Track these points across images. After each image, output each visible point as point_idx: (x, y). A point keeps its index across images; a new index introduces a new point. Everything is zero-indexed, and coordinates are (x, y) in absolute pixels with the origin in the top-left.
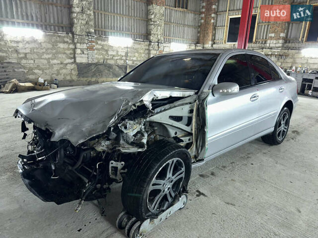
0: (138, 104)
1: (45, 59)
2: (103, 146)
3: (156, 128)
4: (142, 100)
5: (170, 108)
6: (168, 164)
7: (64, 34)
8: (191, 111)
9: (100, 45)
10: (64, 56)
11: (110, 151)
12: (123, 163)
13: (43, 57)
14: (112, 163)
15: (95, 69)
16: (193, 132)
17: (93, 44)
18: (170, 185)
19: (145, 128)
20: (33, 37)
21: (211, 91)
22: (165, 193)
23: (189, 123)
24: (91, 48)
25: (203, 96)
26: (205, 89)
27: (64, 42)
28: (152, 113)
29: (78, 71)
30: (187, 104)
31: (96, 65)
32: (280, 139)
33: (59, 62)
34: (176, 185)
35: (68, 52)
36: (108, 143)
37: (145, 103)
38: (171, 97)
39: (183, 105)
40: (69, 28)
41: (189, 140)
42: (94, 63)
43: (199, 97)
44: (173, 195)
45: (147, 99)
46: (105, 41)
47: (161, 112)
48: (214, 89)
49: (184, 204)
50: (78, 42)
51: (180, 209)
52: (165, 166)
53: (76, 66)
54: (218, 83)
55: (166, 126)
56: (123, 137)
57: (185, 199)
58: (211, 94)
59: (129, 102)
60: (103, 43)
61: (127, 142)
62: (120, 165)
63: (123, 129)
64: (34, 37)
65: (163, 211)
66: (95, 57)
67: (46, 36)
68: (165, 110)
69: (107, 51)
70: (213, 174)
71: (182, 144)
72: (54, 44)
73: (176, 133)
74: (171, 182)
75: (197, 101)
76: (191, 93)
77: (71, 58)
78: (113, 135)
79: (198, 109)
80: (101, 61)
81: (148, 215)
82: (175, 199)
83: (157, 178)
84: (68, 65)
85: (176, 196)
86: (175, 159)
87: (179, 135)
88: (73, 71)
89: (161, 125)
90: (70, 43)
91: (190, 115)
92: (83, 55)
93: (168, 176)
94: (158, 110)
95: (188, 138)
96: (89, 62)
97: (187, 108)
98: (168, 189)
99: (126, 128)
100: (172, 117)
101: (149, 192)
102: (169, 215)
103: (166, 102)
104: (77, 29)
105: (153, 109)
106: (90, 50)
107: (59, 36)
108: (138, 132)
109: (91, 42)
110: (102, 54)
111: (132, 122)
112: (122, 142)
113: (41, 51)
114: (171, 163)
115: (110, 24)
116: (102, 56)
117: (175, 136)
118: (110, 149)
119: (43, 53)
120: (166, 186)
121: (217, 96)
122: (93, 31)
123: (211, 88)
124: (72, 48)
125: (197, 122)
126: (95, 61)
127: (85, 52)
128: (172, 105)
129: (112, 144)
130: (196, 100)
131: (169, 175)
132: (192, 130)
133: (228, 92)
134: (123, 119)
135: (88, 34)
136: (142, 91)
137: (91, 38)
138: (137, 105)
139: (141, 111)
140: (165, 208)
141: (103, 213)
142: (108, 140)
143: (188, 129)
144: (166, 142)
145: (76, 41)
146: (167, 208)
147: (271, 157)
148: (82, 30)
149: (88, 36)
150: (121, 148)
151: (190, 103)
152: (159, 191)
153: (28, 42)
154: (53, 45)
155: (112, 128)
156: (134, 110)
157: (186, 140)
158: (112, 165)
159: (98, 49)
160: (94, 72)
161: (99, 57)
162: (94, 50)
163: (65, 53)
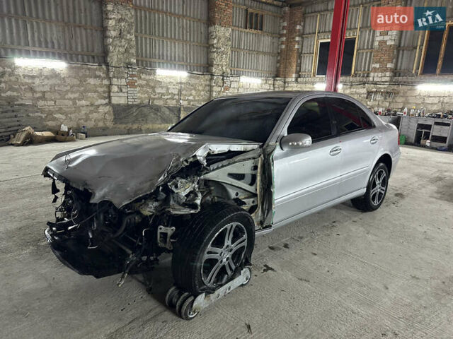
0: (191, 160)
1: (70, 99)
2: (149, 209)
3: (212, 188)
4: (195, 155)
5: (229, 164)
6: (226, 229)
7: (95, 66)
8: (255, 168)
10: (95, 95)
11: (158, 214)
12: (174, 228)
13: (66, 97)
14: (161, 229)
16: (258, 192)
17: (135, 78)
18: (229, 255)
19: (199, 188)
20: (54, 70)
21: (278, 143)
22: (223, 264)
23: (253, 182)
25: (269, 150)
26: (272, 142)
27: (96, 77)
28: (207, 169)
29: (114, 115)
30: (250, 159)
31: (138, 106)
32: (376, 203)
33: (88, 103)
34: (236, 255)
35: (101, 90)
36: (156, 204)
37: (198, 158)
38: (229, 151)
39: (244, 160)
40: (103, 58)
41: (253, 202)
42: (136, 105)
43: (264, 150)
44: (233, 267)
45: (201, 154)
46: (150, 74)
47: (218, 168)
48: (282, 142)
49: (247, 279)
50: (114, 77)
51: (242, 285)
52: (222, 231)
54: (288, 134)
55: (225, 185)
56: (173, 198)
57: (248, 273)
58: (278, 148)
59: (180, 157)
60: (148, 77)
61: (179, 204)
62: (170, 231)
63: (173, 189)
64: (56, 69)
65: (221, 286)
66: (138, 96)
67: (70, 68)
68: (223, 166)
69: (153, 88)
70: (286, 246)
71: (245, 207)
73: (237, 194)
74: (231, 251)
75: (262, 156)
76: (255, 146)
77: (105, 98)
78: (163, 195)
79: (263, 166)
80: (146, 101)
81: (202, 288)
82: (236, 273)
83: (213, 245)
84: (101, 107)
85: (236, 268)
86: (235, 224)
87: (241, 196)
88: (106, 115)
89: (219, 184)
90: (105, 78)
91: (254, 172)
92: (121, 94)
93: (226, 245)
94: (215, 166)
95: (252, 200)
97: (250, 164)
98: (227, 260)
99: (176, 187)
100: (231, 175)
101: (204, 261)
102: (228, 291)
103: (223, 157)
104: (114, 59)
105: (208, 165)
107: (89, 69)
108: (191, 192)
109: (132, 76)
110: (147, 92)
111: (184, 180)
112: (172, 202)
113: (64, 89)
114: (229, 228)
115: (157, 52)
116: (146, 95)
117: (236, 197)
118: (159, 211)
119: (67, 91)
120: (224, 255)
121: (286, 149)
122: (135, 61)
123: (279, 139)
124: (105, 85)
125: (262, 181)
126: (138, 102)
127: (124, 90)
128: (231, 160)
129: (161, 206)
130: (260, 155)
131: (228, 242)
132: (256, 190)
133: (298, 145)
134: (173, 177)
135: (128, 65)
136: (196, 145)
138: (189, 160)
139: (194, 168)
140: (224, 281)
142: (157, 201)
143: (251, 189)
145: (111, 74)
146: (226, 283)
147: (362, 226)
148: (119, 60)
149: (128, 68)
150: (170, 210)
151: (254, 158)
152: (216, 260)
153: (47, 77)
154: (81, 81)
155: (161, 188)
156: (186, 166)
157: (249, 203)
158: (162, 231)
159: (141, 86)
160: (135, 116)
161: (143, 96)
162: (136, 87)
163: (97, 92)
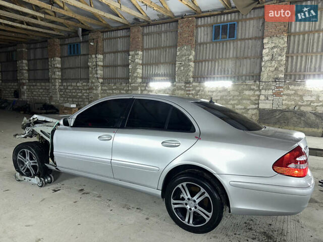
7: (251, 82)
9: (293, 90)
10: (248, 102)
15: (281, 115)
24: (278, 94)
27: (251, 89)
29: (260, 116)
33: (243, 107)
35: (253, 98)
42: (280, 110)
46: (299, 85)
50: (263, 89)
53: (258, 112)
60: (296, 88)
67: (234, 85)
77: (255, 104)
92: (267, 101)
96: (273, 108)
104: (264, 76)
106: (276, 96)
109: (279, 87)
122: (283, 76)
124: (257, 95)
127: (270, 98)
135: (276, 80)
137: (279, 84)
154: (240, 93)
163: (250, 100)
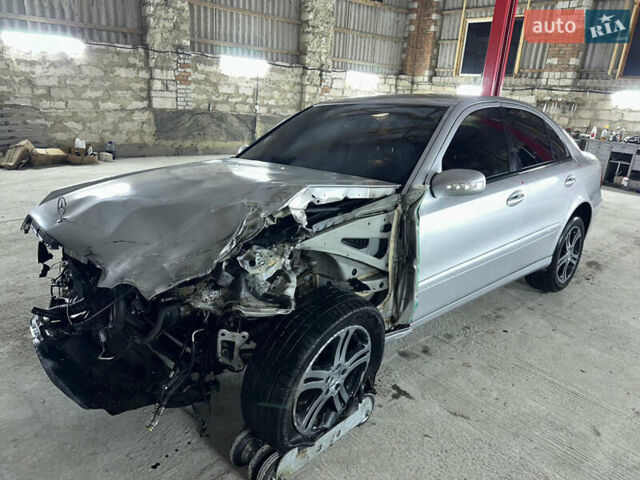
0: (280, 215)
1: (90, 99)
2: (207, 300)
3: (314, 263)
4: (287, 208)
5: (345, 222)
6: (338, 337)
7: (127, 49)
8: (387, 228)
9: (202, 72)
10: (128, 94)
11: (219, 313)
12: (246, 334)
13: (83, 96)
14: (223, 335)
15: (192, 121)
16: (390, 269)
17: (188, 70)
18: (339, 380)
19: (292, 264)
20: (64, 54)
21: (428, 186)
22: (329, 395)
23: (381, 253)
24: (183, 80)
25: (412, 197)
26: (417, 182)
27: (129, 66)
28: (307, 232)
29: (157, 125)
30: (378, 213)
31: (193, 113)
32: (562, 279)
33: (117, 106)
34: (352, 379)
35: (137, 86)
36: (215, 294)
37: (293, 212)
38: (346, 199)
39: (369, 215)
40: (139, 36)
41: (381, 285)
42: (189, 111)
43: (403, 200)
44: (346, 397)
45: (297, 205)
46: (211, 65)
47: (325, 229)
48: (434, 182)
49: (367, 415)
50: (156, 67)
51: (360, 425)
52: (331, 342)
53: (151, 116)
54: (443, 169)
55: (335, 258)
56: (247, 281)
57: (370, 405)
58: (428, 194)
59: (260, 210)
60: (208, 69)
61: (255, 294)
62: (239, 338)
63: (247, 267)
64: (67, 52)
65: (326, 430)
66: (192, 97)
67: (90, 52)
68: (334, 226)
69: (215, 85)
70: (426, 351)
71: (363, 295)
72: (108, 70)
73: (354, 272)
74: (343, 373)
75: (399, 207)
76: (388, 189)
78: (227, 278)
79: (401, 224)
80: (204, 106)
81: (293, 440)
82: (350, 406)
83: (313, 368)
84: (136, 113)
85: (351, 399)
86: (352, 329)
87: (361, 276)
88: (145, 125)
89: (327, 259)
90: (142, 68)
91: (385, 235)
92: (166, 94)
93: (336, 363)
94: (320, 226)
95: (379, 281)
96: (180, 108)
97: (378, 222)
98: (336, 388)
99: (252, 263)
101: (298, 395)
102: (336, 438)
103: (335, 209)
105: (310, 226)
106: (181, 84)
107: (118, 53)
108: (278, 273)
109: (184, 66)
110: (206, 92)
111: (265, 251)
112: (244, 293)
113: (81, 83)
114: (342, 338)
115: (222, 29)
116: (205, 97)
117: (352, 277)
118: (220, 308)
119: (85, 87)
120: (332, 382)
121: (439, 196)
122: (188, 43)
123: (428, 180)
125: (397, 250)
126: (192, 106)
127: (171, 88)
128: (348, 216)
129: (224, 298)
130: (396, 206)
131: (339, 359)
132: (387, 265)
133: (462, 189)
134: (247, 246)
135: (178, 49)
136: (288, 187)
137: (184, 59)
138: (276, 216)
139: (285, 230)
140: (328, 425)
141: (202, 432)
142: (217, 287)
143: (379, 264)
144: (334, 292)
145: (152, 63)
146: (333, 425)
147: (543, 317)
148: (165, 41)
149: (178, 53)
150: (241, 309)
151: (386, 211)
152: (318, 392)
153: (53, 64)
155: (224, 264)
156: (271, 227)
157: (374, 285)
158: (224, 338)
159: (196, 82)
160: (188, 128)
161: (200, 97)
162: (189, 83)
163: (130, 89)
